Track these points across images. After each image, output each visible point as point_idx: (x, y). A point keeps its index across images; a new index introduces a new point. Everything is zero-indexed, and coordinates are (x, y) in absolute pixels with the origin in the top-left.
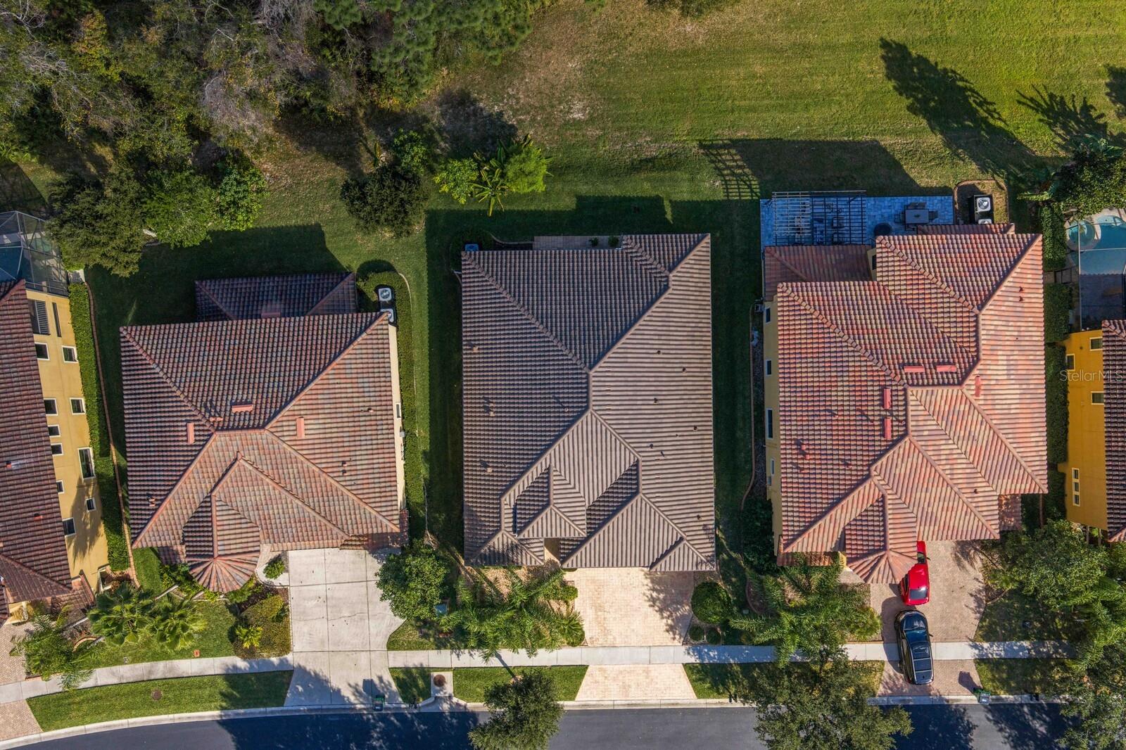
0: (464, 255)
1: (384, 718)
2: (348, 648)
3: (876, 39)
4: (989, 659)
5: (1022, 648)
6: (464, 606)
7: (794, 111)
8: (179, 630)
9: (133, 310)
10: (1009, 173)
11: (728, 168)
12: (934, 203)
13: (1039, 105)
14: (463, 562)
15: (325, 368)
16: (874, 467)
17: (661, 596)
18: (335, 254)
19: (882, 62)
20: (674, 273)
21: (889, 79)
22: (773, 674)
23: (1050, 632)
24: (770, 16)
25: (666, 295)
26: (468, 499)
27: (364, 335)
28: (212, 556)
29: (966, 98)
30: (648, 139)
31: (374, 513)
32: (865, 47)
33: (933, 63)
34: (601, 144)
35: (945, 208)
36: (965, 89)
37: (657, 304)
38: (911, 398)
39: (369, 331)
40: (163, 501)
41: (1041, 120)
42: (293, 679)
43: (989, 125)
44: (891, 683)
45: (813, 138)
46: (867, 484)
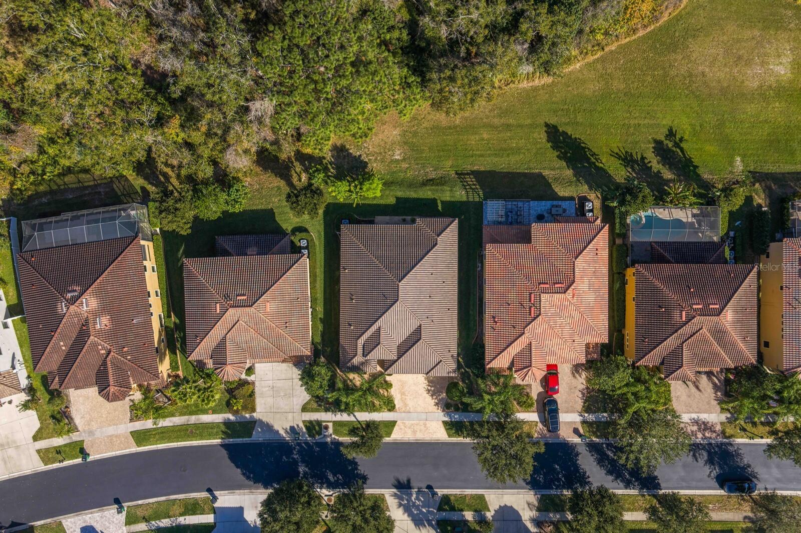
0: (342, 226)
1: (299, 444)
2: (283, 411)
3: (542, 122)
4: (587, 422)
5: (603, 417)
6: (339, 390)
7: (502, 157)
8: (210, 398)
9: (183, 248)
10: (603, 190)
11: (469, 185)
12: (565, 205)
13: (620, 156)
14: (338, 371)
15: (278, 280)
16: (526, 329)
17: (433, 389)
18: (280, 223)
19: (546, 135)
20: (440, 237)
21: (548, 142)
22: (481, 424)
23: (616, 409)
24: (491, 110)
25: (436, 248)
26: (342, 341)
27: (296, 265)
28: (226, 364)
29: (586, 152)
30: (431, 169)
31: (299, 346)
32: (537, 126)
33: (569, 134)
34: (408, 171)
35: (571, 208)
36: (585, 148)
37: (432, 252)
38: (542, 298)
39: (298, 263)
40: (203, 339)
41: (621, 164)
42: (256, 425)
43: (596, 166)
44: (541, 432)
45: (510, 171)
46: (523, 337)
